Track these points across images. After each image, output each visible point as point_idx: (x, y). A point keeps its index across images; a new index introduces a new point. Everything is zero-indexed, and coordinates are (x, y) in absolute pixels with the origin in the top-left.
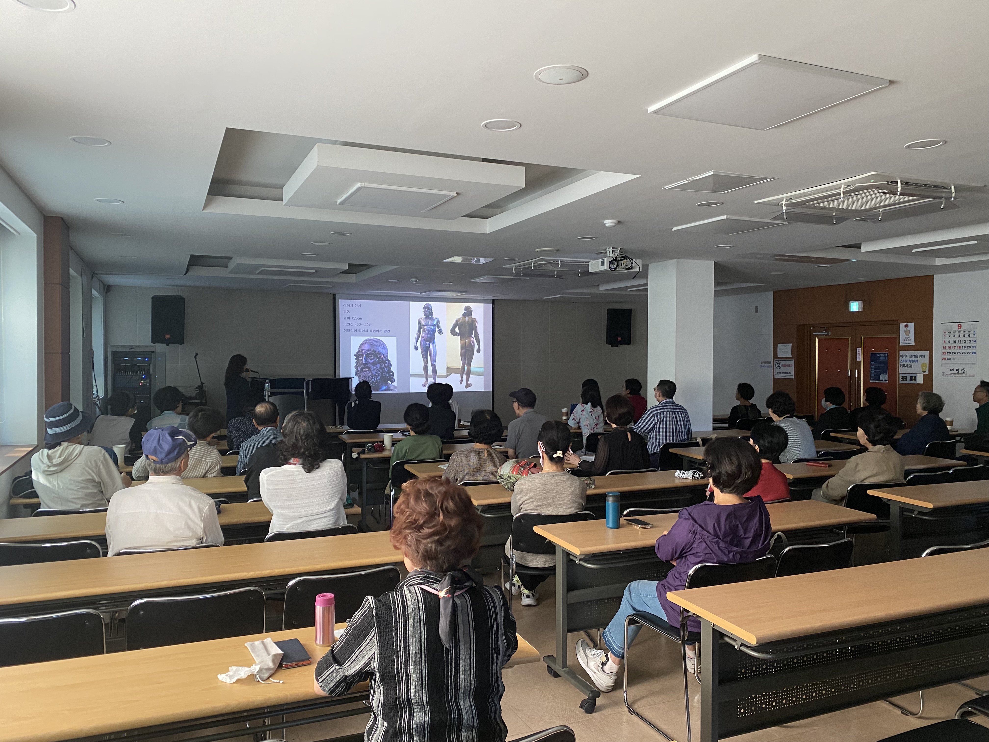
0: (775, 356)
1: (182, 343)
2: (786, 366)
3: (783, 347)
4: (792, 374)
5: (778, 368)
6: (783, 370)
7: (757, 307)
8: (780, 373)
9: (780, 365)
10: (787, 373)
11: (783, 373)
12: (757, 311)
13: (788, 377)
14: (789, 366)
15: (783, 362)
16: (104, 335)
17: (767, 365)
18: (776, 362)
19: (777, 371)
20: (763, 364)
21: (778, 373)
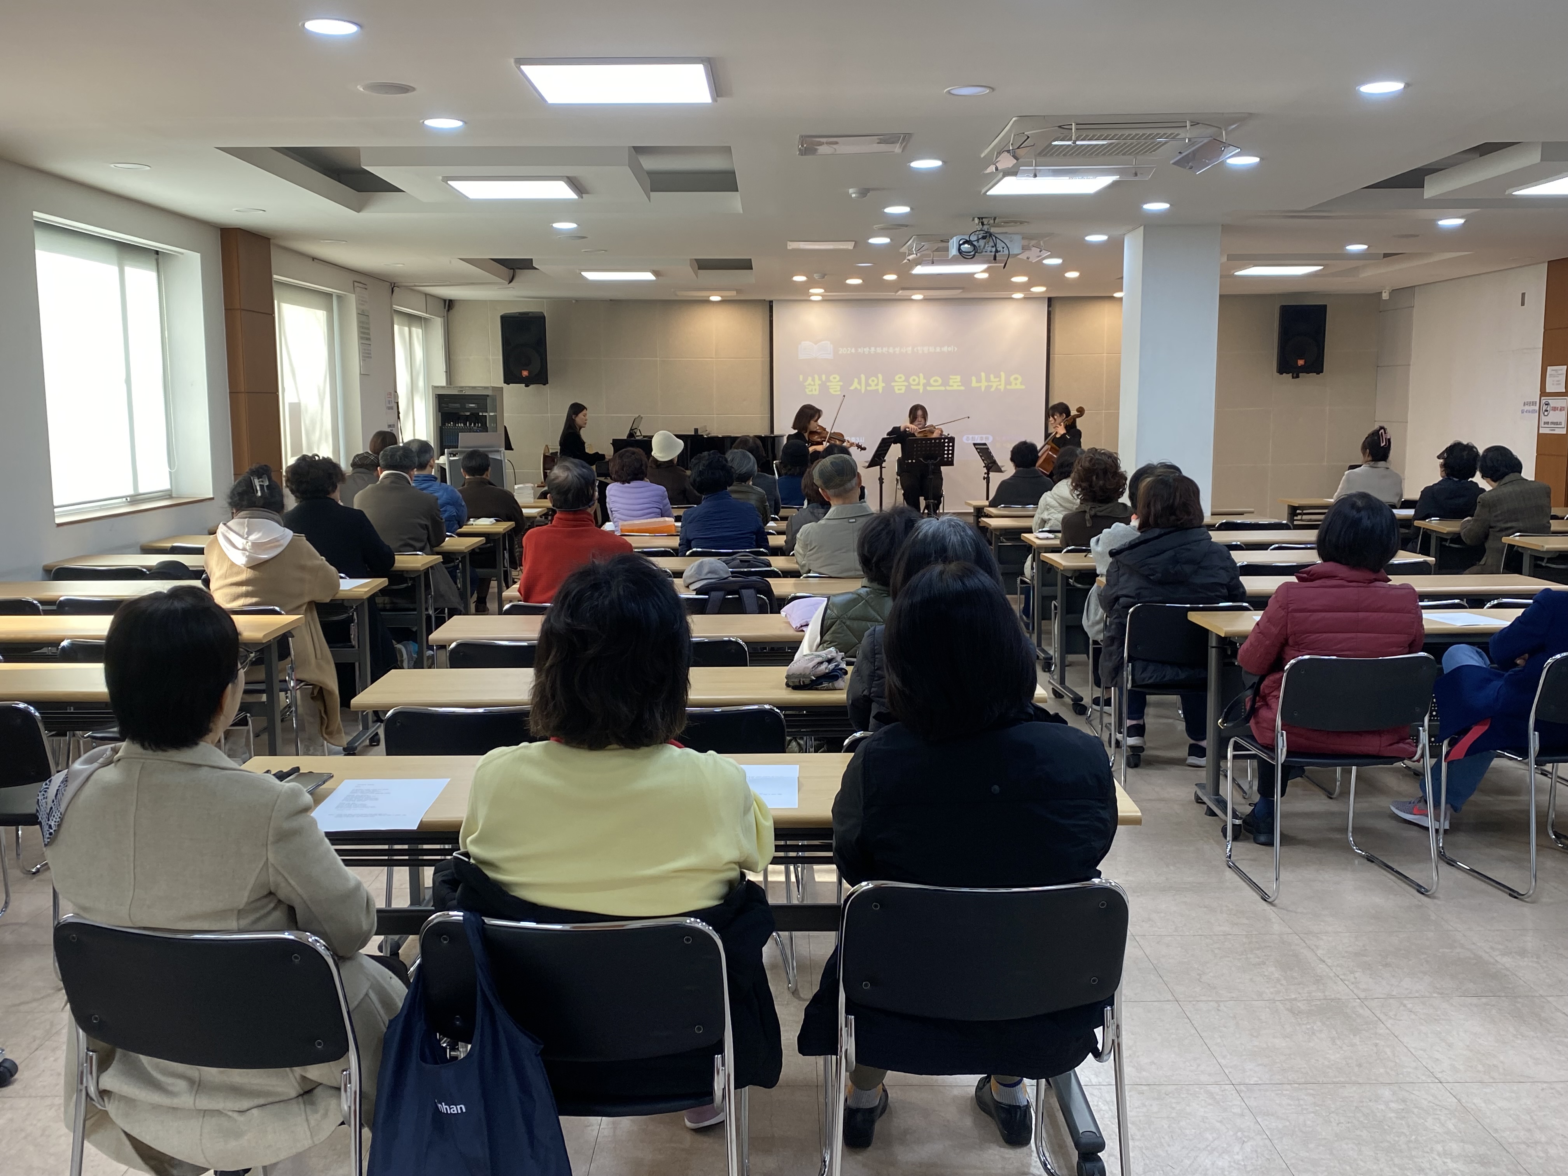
0: (1543, 393)
1: (545, 382)
2: (1555, 409)
3: (1553, 372)
4: (1563, 426)
5: (1546, 413)
6: (1553, 416)
7: (1523, 294)
8: (1548, 423)
9: (1548, 409)
10: (1556, 423)
11: (1552, 423)
12: (1523, 304)
13: (1557, 431)
14: (1561, 410)
15: (1554, 402)
16: (446, 372)
17: (1532, 408)
18: (1544, 401)
19: (1544, 419)
20: (1527, 408)
21: (1545, 423)
